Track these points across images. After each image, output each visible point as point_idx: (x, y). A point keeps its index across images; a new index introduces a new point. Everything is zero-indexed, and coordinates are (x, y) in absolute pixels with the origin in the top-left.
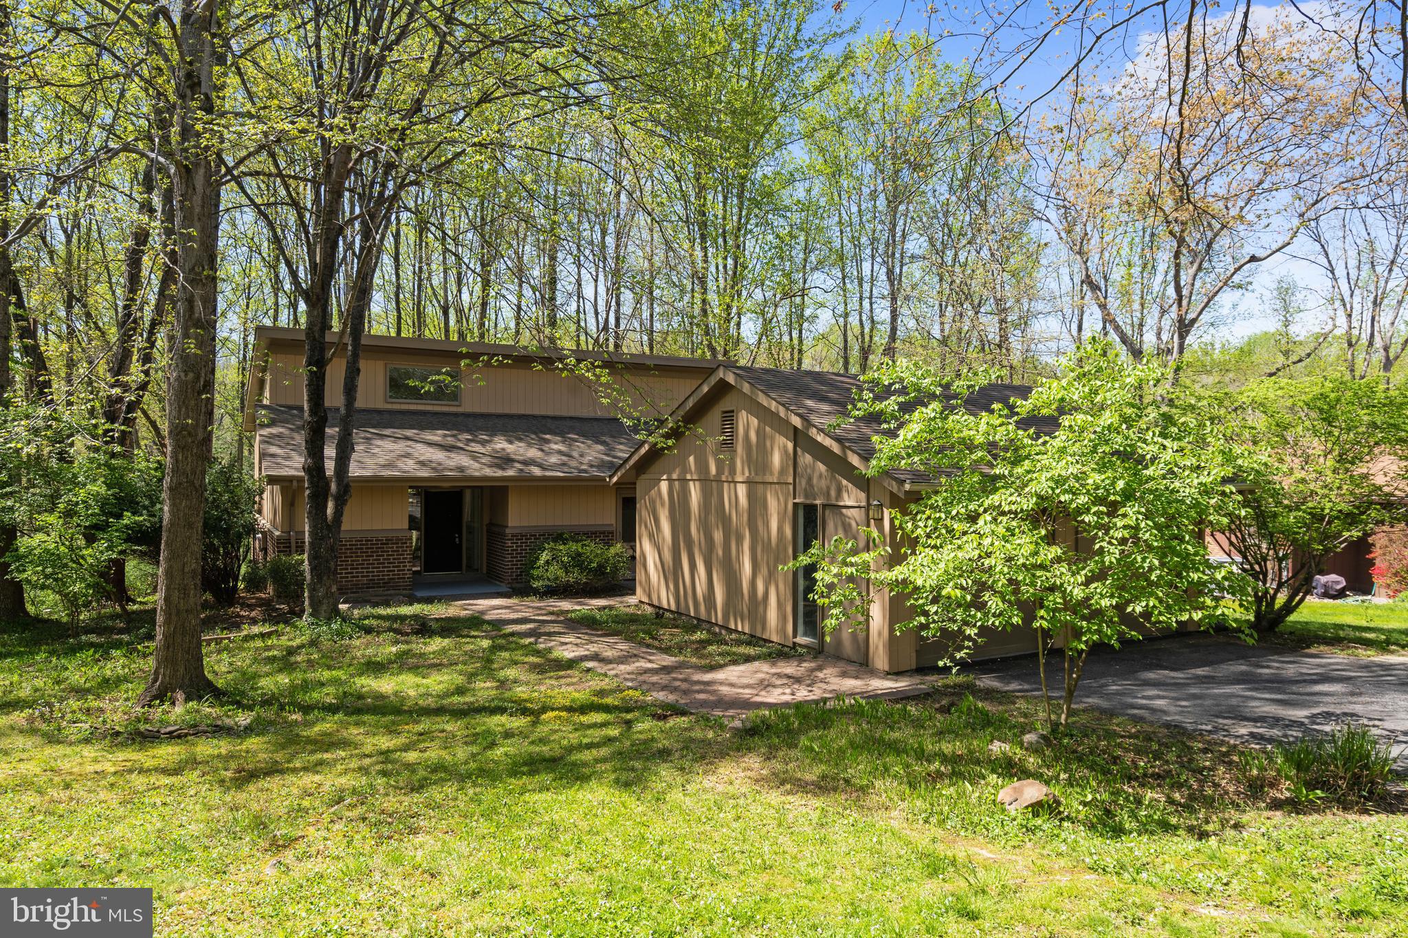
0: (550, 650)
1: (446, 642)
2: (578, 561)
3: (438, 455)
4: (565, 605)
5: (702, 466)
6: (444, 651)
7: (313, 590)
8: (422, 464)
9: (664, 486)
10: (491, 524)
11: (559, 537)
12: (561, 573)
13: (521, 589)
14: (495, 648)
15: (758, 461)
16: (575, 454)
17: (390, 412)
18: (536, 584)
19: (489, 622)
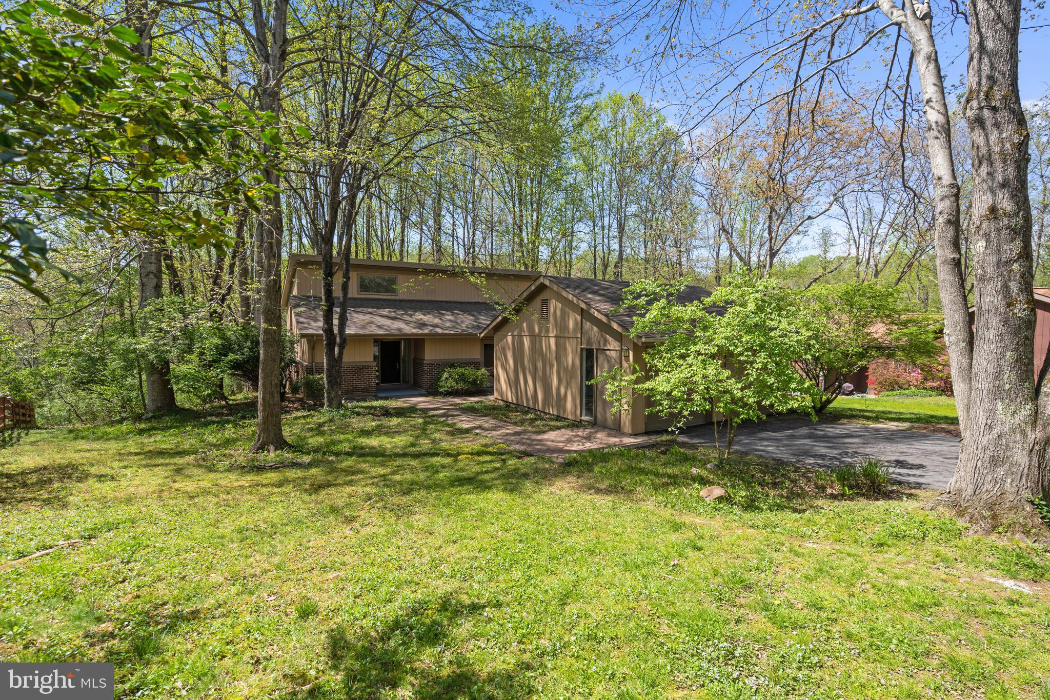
0: (455, 424)
1: (400, 420)
2: (463, 378)
3: (387, 322)
4: (457, 400)
5: (531, 329)
6: (399, 425)
7: (329, 393)
8: (379, 327)
9: (509, 339)
10: (415, 358)
11: (452, 365)
12: (454, 384)
13: (433, 392)
14: (426, 423)
15: (562, 327)
16: (459, 321)
17: (361, 299)
18: (441, 390)
19: (420, 410)
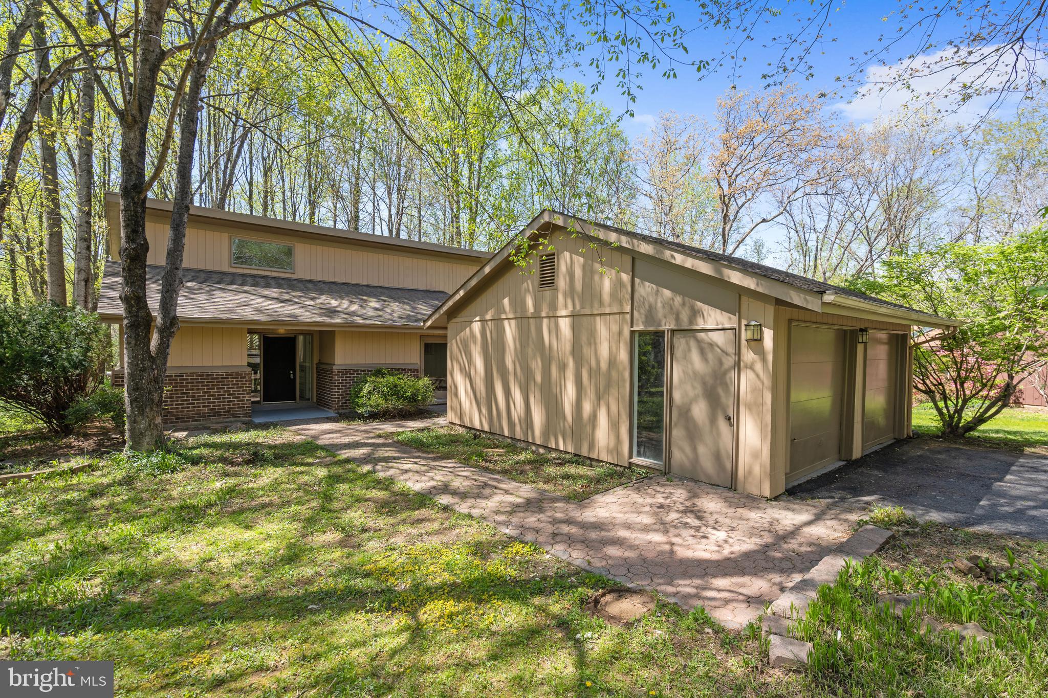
1: (279, 471)
2: (395, 391)
3: (276, 306)
4: (388, 427)
5: (519, 305)
6: (275, 486)
7: (134, 422)
8: (259, 311)
9: (476, 327)
10: (320, 363)
11: (379, 373)
12: (381, 401)
13: (348, 414)
14: (332, 480)
16: (387, 310)
17: (234, 274)
18: (360, 410)
19: (322, 448)
